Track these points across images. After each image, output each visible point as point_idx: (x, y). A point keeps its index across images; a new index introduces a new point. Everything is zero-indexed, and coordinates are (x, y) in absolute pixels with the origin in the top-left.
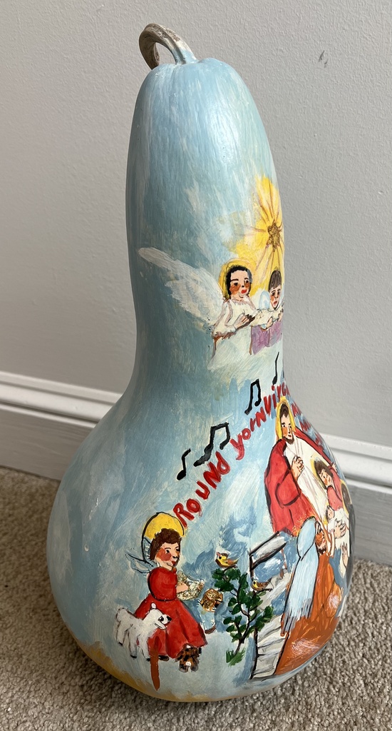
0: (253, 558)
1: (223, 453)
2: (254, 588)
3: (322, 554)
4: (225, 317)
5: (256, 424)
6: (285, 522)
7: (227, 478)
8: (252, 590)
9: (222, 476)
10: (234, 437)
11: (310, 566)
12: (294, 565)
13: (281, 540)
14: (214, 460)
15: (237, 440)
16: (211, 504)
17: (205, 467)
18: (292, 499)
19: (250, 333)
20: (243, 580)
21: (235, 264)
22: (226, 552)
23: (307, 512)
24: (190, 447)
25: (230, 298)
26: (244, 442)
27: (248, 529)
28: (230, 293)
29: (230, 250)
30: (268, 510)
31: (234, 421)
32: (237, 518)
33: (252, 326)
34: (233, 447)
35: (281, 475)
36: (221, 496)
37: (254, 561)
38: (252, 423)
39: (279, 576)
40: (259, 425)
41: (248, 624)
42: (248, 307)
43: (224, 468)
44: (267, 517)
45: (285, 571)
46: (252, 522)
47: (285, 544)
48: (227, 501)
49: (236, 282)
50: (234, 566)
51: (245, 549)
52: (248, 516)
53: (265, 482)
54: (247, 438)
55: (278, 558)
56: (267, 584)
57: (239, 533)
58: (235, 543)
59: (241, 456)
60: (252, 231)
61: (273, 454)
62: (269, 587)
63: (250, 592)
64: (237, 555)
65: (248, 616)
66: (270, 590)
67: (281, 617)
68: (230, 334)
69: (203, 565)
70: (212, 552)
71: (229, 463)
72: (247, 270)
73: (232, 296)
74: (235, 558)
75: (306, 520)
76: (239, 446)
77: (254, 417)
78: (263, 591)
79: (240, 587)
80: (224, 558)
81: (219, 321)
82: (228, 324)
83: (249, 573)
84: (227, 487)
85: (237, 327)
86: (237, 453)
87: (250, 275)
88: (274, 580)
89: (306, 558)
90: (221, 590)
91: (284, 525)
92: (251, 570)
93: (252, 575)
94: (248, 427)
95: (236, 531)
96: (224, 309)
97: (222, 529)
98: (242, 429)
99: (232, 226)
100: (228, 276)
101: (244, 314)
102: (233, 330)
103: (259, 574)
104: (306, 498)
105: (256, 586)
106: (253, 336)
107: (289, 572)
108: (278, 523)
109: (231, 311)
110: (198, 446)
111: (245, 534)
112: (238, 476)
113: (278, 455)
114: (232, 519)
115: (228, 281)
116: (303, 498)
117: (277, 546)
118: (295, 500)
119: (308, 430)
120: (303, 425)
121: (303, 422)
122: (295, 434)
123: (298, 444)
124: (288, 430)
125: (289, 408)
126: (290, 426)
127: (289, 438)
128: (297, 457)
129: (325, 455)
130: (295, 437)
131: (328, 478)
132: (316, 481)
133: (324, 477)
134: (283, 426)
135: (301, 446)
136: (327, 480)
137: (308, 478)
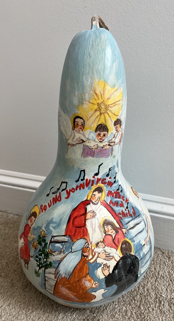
0: (52, 239)
1: (62, 193)
2: (48, 251)
3: (84, 257)
4: (72, 137)
5: (78, 188)
6: (71, 233)
7: (59, 204)
8: (47, 251)
9: (57, 202)
10: (68, 189)
11: (75, 258)
12: (67, 252)
13: (66, 239)
14: (58, 194)
15: (68, 191)
16: (49, 210)
17: (54, 196)
18: (79, 226)
19: (82, 147)
20: (46, 244)
21: (78, 115)
22: (45, 230)
23: (84, 235)
24: (54, 186)
25: (74, 129)
26: (71, 193)
27: (56, 226)
28: (75, 127)
29: (76, 109)
30: (66, 224)
31: (70, 183)
32: (54, 220)
33: (83, 145)
34: (66, 193)
35: (80, 214)
36: (53, 209)
37: (52, 240)
38: (77, 187)
39: (59, 253)
40: (80, 189)
41: (43, 263)
42: (82, 136)
43: (59, 199)
44: (65, 227)
45: (62, 252)
46: (59, 225)
47: (67, 242)
48: (54, 212)
49: (78, 123)
50: (45, 237)
51: (51, 234)
52: (58, 222)
53: (71, 213)
54: (73, 192)
55: (62, 245)
56: (53, 252)
57: (52, 226)
58: (49, 229)
59: (67, 198)
60: (87, 103)
61: (81, 204)
62: (54, 254)
63: (46, 251)
64: (47, 234)
65: (44, 260)
66: (54, 256)
67: (55, 269)
68: (73, 145)
69: (37, 231)
70: (41, 228)
71: (62, 198)
72: (83, 119)
73: (75, 128)
74: (47, 235)
75: (81, 238)
76: (68, 194)
77: (79, 185)
78: (51, 254)
79: (44, 247)
80: (43, 232)
81: (70, 138)
82: (73, 140)
83: (49, 243)
84: (56, 207)
85: (76, 143)
86: (66, 196)
87: (84, 122)
88: (56, 253)
89: (74, 253)
90: (38, 243)
91: (70, 234)
92: (50, 243)
93: (49, 245)
94: (75, 188)
95: (51, 225)
96: (72, 134)
97: (47, 221)
98: (72, 187)
99: (79, 98)
100: (75, 120)
101: (80, 138)
102: (75, 144)
103: (52, 246)
104: (87, 230)
105: (49, 250)
106: (84, 150)
107: (64, 254)
108: (68, 232)
109: (74, 135)
110: (56, 187)
111: (54, 228)
112: (62, 205)
113: (83, 206)
114: (52, 219)
115: (74, 122)
116: (85, 229)
117: (63, 240)
118: (80, 227)
119: (115, 206)
120: (112, 203)
121: (114, 202)
122: (101, 202)
123: (99, 207)
124: (96, 199)
125: (104, 191)
126: (99, 198)
127: (95, 202)
128: (93, 212)
129: (119, 222)
130: (99, 204)
131: (111, 231)
132: (99, 227)
133: (108, 229)
134: (93, 195)
135: (101, 209)
136: (109, 231)
137: (94, 223)
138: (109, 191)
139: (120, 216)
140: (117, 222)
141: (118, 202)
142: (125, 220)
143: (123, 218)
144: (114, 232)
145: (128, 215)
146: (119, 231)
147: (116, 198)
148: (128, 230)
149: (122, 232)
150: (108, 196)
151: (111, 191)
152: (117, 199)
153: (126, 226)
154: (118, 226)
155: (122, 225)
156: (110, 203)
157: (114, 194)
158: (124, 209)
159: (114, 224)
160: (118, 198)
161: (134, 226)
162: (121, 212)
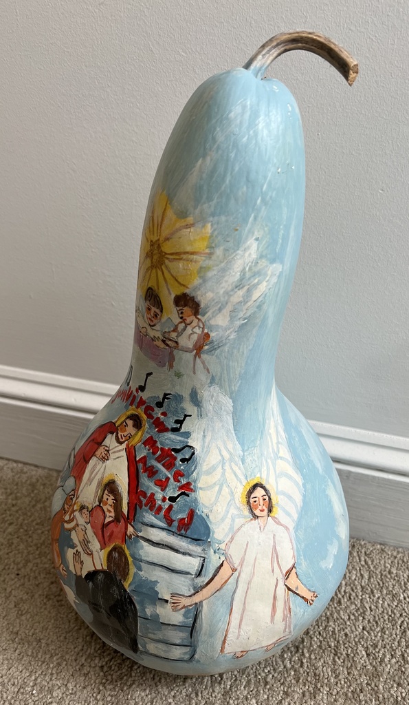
3: (63, 510)
11: (60, 500)
18: (86, 457)
23: (78, 476)
75: (75, 478)
89: (63, 492)
104: (84, 471)
118: (85, 460)
119: (146, 474)
120: (145, 464)
121: (149, 464)
122: (127, 445)
123: (120, 451)
124: (125, 434)
125: (142, 428)
126: (130, 437)
127: (120, 437)
128: (108, 451)
129: (133, 506)
130: (124, 446)
131: (110, 508)
132: (99, 483)
133: (107, 499)
134: (124, 423)
135: (120, 457)
136: (106, 504)
137: (97, 470)
138: (151, 437)
139: (142, 499)
140: (128, 503)
141: (157, 471)
142: (144, 514)
143: (144, 507)
144: (113, 514)
145: (163, 512)
146: (122, 521)
147: (159, 462)
148: (138, 536)
149: (126, 528)
150: (145, 446)
151: (156, 442)
152: (159, 466)
153: (140, 525)
154: (125, 510)
155: (134, 517)
156: (141, 459)
157: (159, 452)
158: (161, 496)
159: (121, 500)
160: (163, 465)
161: (159, 544)
162: (148, 495)
